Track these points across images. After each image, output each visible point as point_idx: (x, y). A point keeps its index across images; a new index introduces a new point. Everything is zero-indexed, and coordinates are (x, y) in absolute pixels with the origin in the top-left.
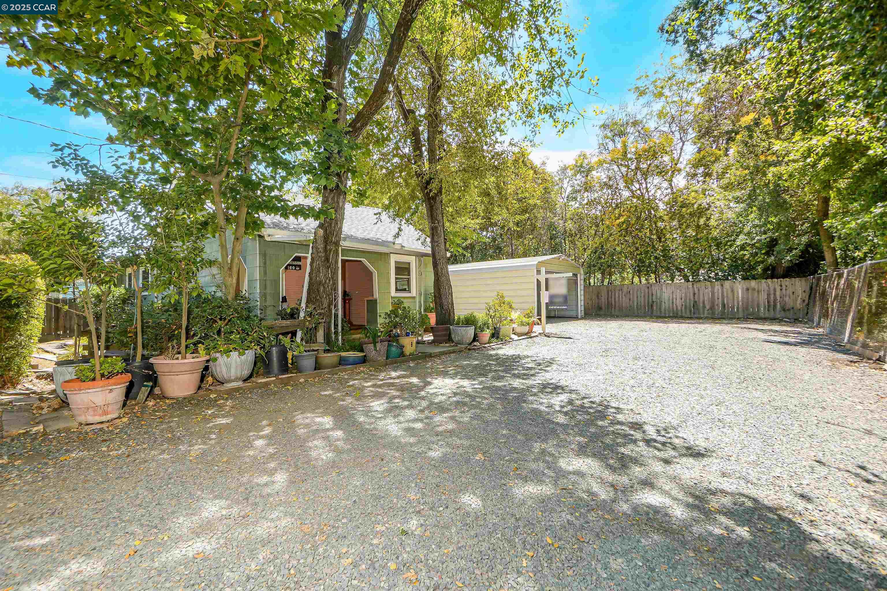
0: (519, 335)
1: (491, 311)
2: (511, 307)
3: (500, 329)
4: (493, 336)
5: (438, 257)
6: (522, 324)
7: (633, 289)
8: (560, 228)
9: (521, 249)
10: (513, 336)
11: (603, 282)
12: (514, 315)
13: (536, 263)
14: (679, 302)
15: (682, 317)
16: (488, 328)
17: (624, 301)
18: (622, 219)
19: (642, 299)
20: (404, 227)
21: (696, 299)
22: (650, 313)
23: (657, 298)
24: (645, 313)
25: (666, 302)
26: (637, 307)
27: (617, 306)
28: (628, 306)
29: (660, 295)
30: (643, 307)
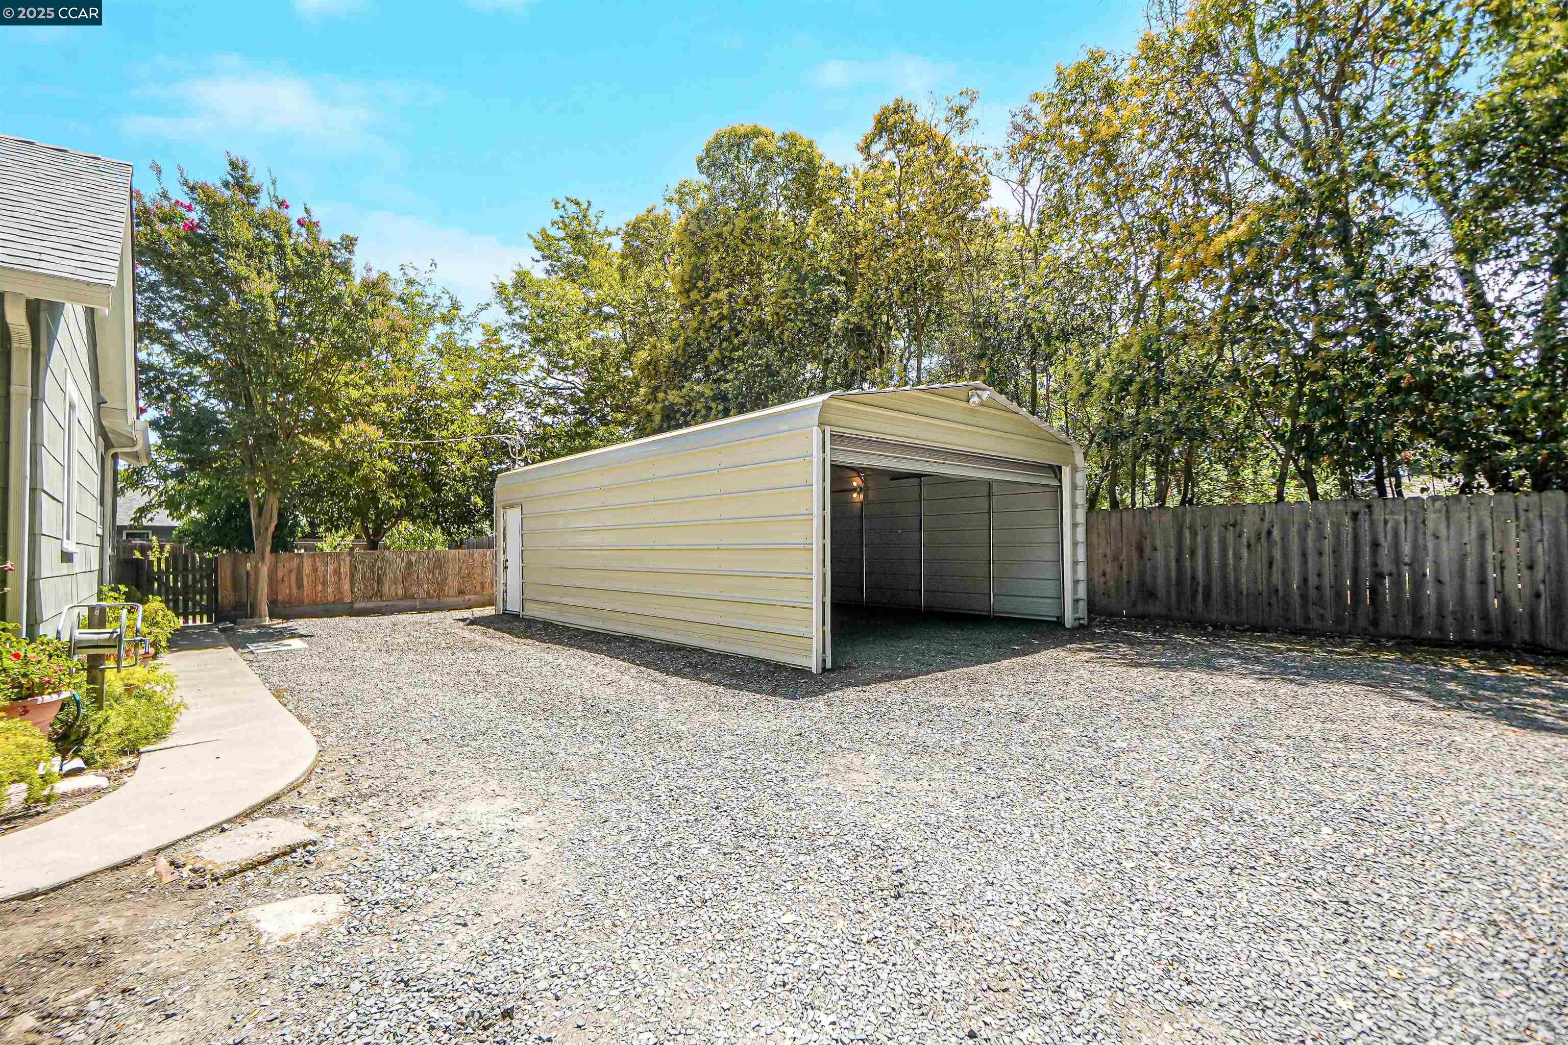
7: (1286, 523)
14: (1515, 581)
17: (1245, 570)
19: (1328, 561)
22: (1362, 622)
23: (1397, 561)
24: (1339, 620)
25: (1446, 578)
26: (1304, 597)
27: (1216, 589)
28: (1262, 586)
29: (1415, 547)
30: (1327, 592)
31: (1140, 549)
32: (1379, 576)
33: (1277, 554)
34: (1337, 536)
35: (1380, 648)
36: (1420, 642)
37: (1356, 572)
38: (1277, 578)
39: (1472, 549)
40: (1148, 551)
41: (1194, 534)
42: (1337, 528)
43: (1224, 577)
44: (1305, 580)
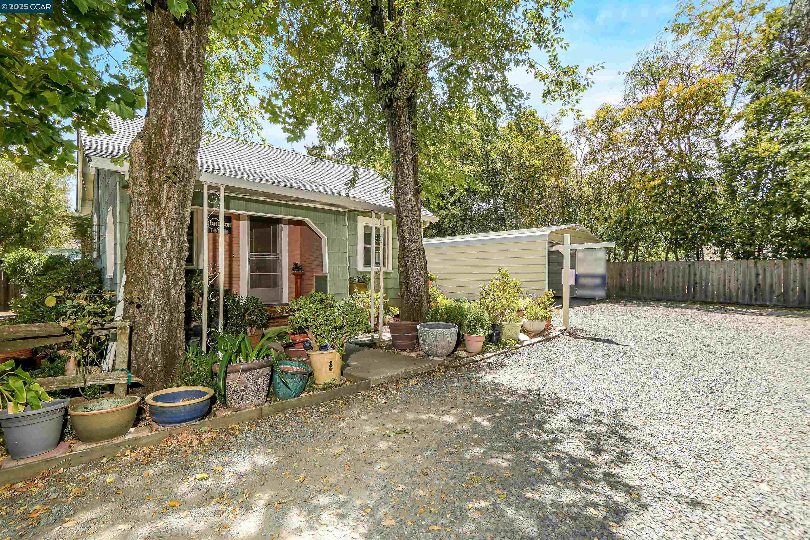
0: (532, 334)
1: (489, 300)
2: (518, 291)
3: (501, 327)
4: (489, 339)
5: (404, 212)
6: (536, 318)
7: (668, 268)
8: (575, 194)
9: (527, 219)
10: (522, 337)
11: (626, 258)
12: (523, 302)
13: (548, 233)
14: (733, 285)
15: (737, 304)
16: (482, 326)
17: (655, 282)
18: (658, 181)
19: (681, 279)
20: (361, 171)
21: (760, 282)
22: (691, 297)
23: (701, 279)
24: (683, 297)
25: (715, 284)
26: (673, 289)
27: (646, 287)
28: (661, 287)
29: (706, 275)
30: (680, 289)
31: (620, 275)
32: (696, 283)
33: (665, 276)
34: (684, 271)
35: (695, 304)
36: (706, 303)
37: (689, 282)
38: (665, 284)
39: (722, 276)
40: (623, 275)
41: (639, 270)
42: (684, 269)
43: (648, 283)
44: (674, 284)
